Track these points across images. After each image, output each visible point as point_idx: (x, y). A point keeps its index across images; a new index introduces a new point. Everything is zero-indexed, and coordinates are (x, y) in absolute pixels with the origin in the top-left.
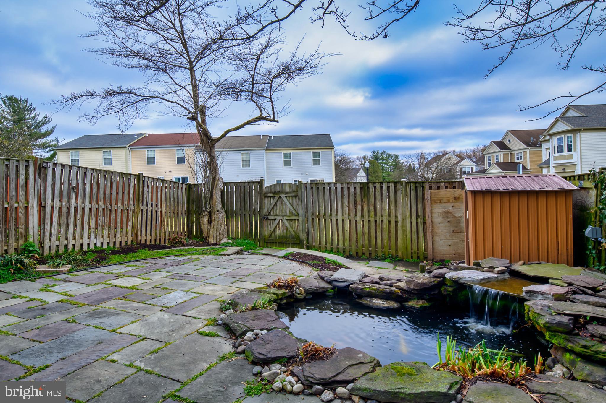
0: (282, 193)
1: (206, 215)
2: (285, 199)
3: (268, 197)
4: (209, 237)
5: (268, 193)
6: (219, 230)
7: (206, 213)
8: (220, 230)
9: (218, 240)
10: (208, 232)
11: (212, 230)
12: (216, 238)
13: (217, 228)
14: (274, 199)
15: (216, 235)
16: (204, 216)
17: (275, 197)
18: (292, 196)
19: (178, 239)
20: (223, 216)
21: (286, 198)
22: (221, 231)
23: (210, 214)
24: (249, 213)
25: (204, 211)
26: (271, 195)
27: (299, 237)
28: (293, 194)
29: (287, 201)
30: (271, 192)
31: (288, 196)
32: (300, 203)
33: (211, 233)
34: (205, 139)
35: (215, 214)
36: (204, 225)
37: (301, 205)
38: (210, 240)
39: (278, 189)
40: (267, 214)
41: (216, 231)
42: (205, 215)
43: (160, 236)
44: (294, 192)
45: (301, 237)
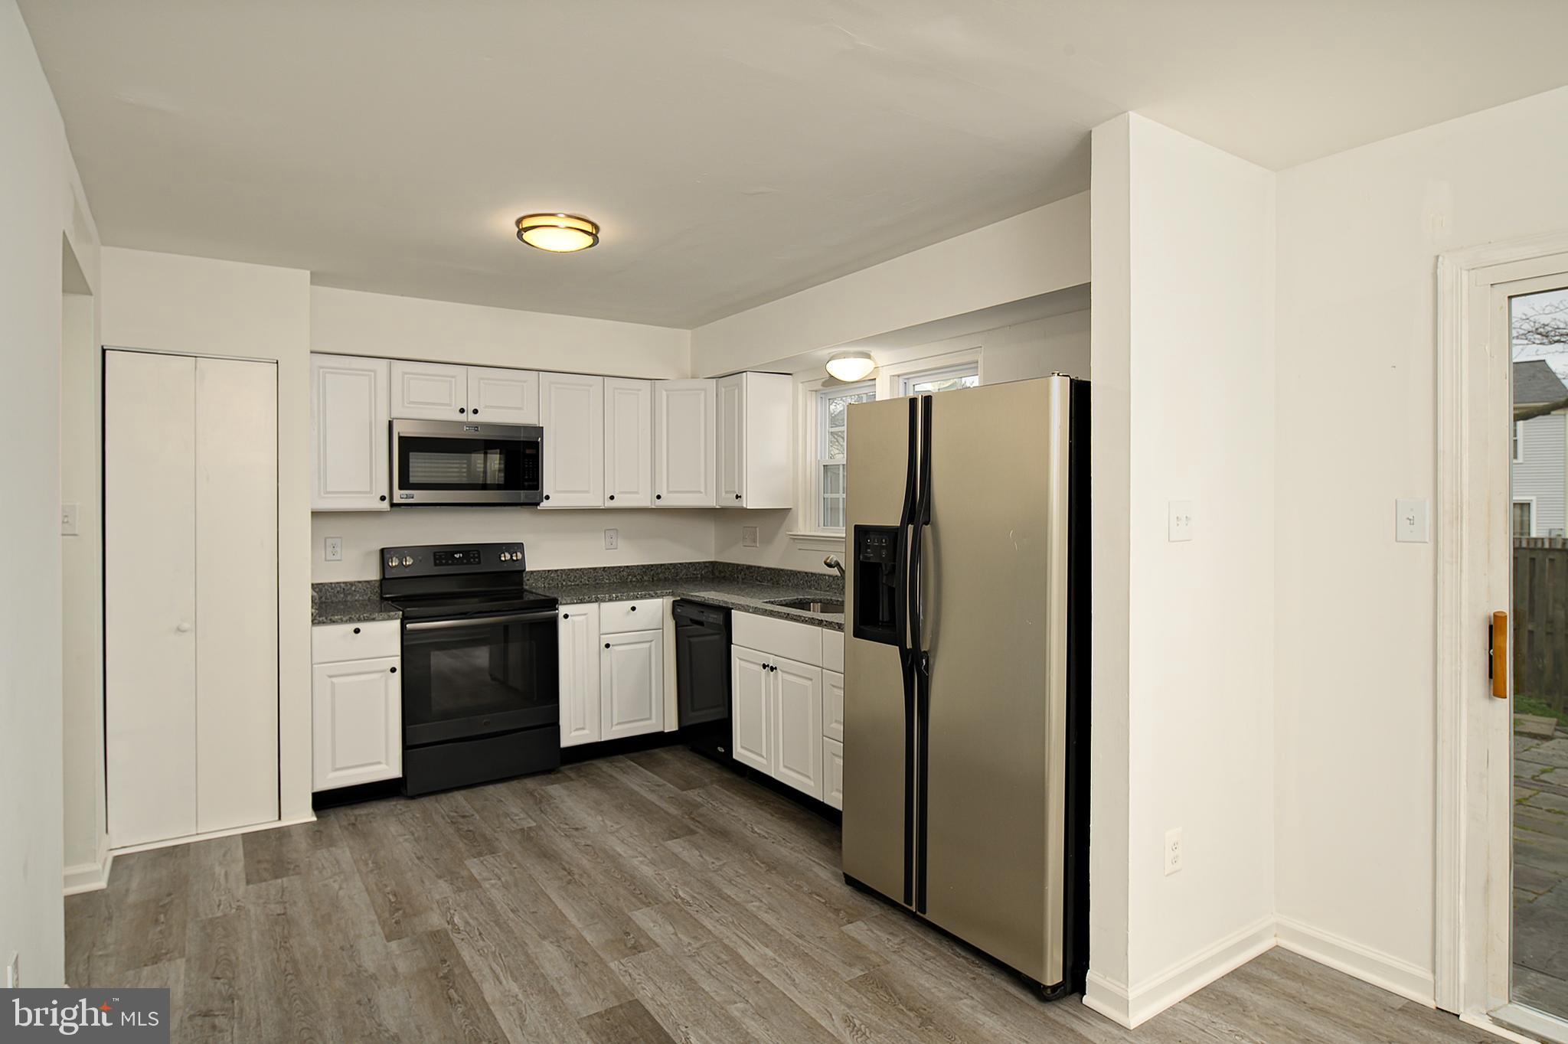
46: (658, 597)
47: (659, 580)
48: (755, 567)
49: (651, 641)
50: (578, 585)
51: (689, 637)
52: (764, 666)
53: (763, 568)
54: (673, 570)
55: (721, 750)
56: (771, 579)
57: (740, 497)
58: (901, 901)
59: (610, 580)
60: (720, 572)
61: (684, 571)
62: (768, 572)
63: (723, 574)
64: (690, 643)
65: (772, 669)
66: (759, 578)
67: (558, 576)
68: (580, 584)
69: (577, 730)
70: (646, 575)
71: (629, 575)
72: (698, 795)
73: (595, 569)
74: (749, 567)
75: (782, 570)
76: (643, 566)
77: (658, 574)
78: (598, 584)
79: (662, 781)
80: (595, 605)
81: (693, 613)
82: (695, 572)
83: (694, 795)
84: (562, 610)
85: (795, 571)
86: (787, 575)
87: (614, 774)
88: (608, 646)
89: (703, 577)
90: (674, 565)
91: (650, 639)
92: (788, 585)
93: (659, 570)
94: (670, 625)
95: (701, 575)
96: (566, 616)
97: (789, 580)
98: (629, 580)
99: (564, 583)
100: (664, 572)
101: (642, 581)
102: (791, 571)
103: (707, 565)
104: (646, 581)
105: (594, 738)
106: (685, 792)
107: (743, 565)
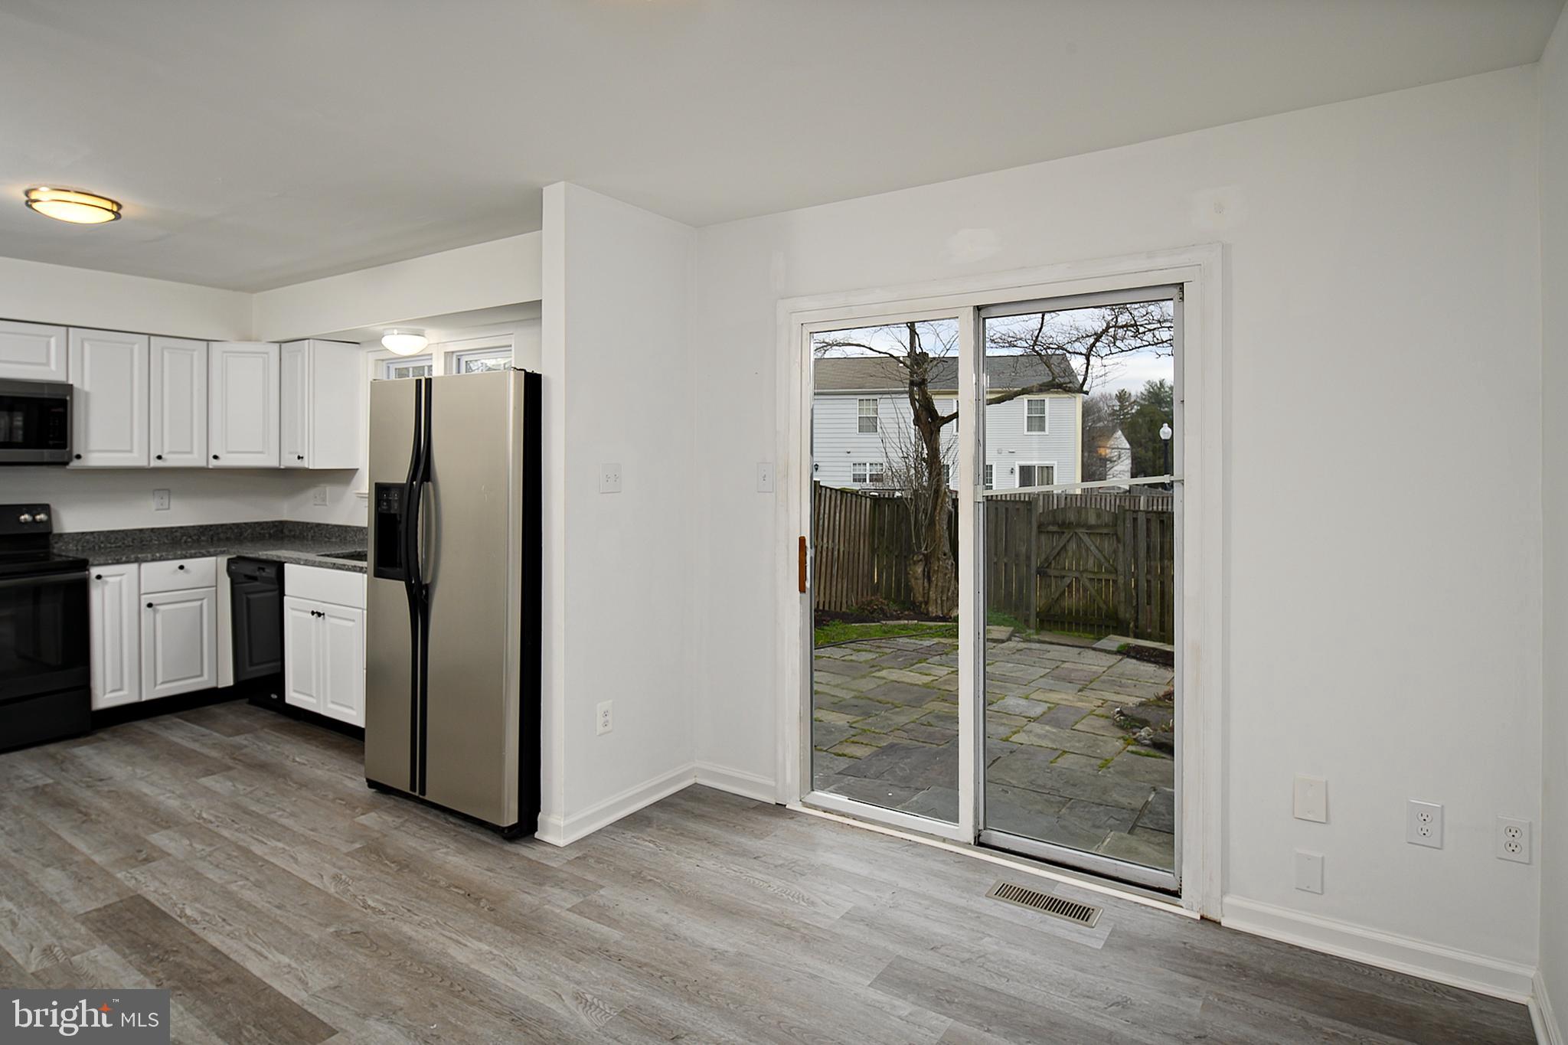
0: (1079, 525)
1: (921, 560)
2: (1086, 538)
3: (1048, 532)
4: (927, 603)
5: (1048, 524)
6: (946, 590)
7: (921, 557)
8: (949, 591)
9: (946, 611)
10: (926, 595)
11: (933, 589)
12: (942, 606)
13: (943, 587)
14: (1060, 537)
15: (942, 601)
16: (915, 563)
17: (1063, 533)
18: (1101, 534)
19: (876, 605)
20: (952, 564)
21: (1089, 537)
22: (950, 594)
23: (927, 559)
24: (1005, 560)
25: (914, 554)
26: (1055, 528)
27: (1116, 613)
28: (1105, 531)
29: (1091, 543)
30: (1054, 523)
31: (1093, 534)
32: (1121, 549)
33: (932, 595)
34: (923, 415)
35: (939, 559)
36: (916, 579)
37: (1124, 552)
38: (930, 609)
39: (1072, 517)
40: (1046, 565)
41: (942, 592)
42: (919, 561)
43: (836, 597)
44: (1106, 525)
45: (1121, 615)
46: (211, 556)
47: (219, 540)
48: (324, 524)
49: (202, 599)
50: (120, 547)
51: (247, 593)
52: (313, 613)
53: (331, 525)
54: (236, 531)
55: (274, 696)
56: (339, 536)
57: (302, 458)
58: (407, 789)
59: (159, 541)
60: (290, 531)
61: (249, 531)
62: (336, 529)
63: (293, 533)
64: (248, 600)
65: (319, 615)
66: (328, 535)
67: (94, 538)
68: (123, 546)
69: (113, 691)
70: (204, 535)
71: (182, 536)
72: (246, 739)
73: (141, 530)
74: (318, 525)
75: (349, 527)
76: (201, 526)
77: (218, 534)
78: (144, 545)
79: (207, 731)
80: (135, 566)
81: (249, 569)
82: (262, 531)
83: (239, 740)
84: (94, 571)
85: (360, 527)
86: (354, 531)
87: (155, 731)
88: (150, 605)
89: (271, 536)
90: (237, 525)
91: (202, 597)
92: (354, 540)
93: (220, 530)
94: (226, 583)
95: (270, 534)
96: (99, 577)
97: (356, 536)
98: (183, 541)
99: (102, 545)
100: (226, 532)
101: (198, 541)
102: (357, 527)
103: (276, 524)
104: (203, 541)
105: (133, 698)
106: (231, 738)
107: (312, 523)
